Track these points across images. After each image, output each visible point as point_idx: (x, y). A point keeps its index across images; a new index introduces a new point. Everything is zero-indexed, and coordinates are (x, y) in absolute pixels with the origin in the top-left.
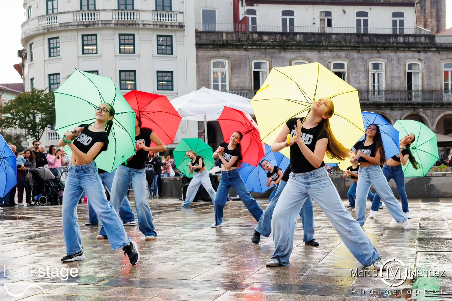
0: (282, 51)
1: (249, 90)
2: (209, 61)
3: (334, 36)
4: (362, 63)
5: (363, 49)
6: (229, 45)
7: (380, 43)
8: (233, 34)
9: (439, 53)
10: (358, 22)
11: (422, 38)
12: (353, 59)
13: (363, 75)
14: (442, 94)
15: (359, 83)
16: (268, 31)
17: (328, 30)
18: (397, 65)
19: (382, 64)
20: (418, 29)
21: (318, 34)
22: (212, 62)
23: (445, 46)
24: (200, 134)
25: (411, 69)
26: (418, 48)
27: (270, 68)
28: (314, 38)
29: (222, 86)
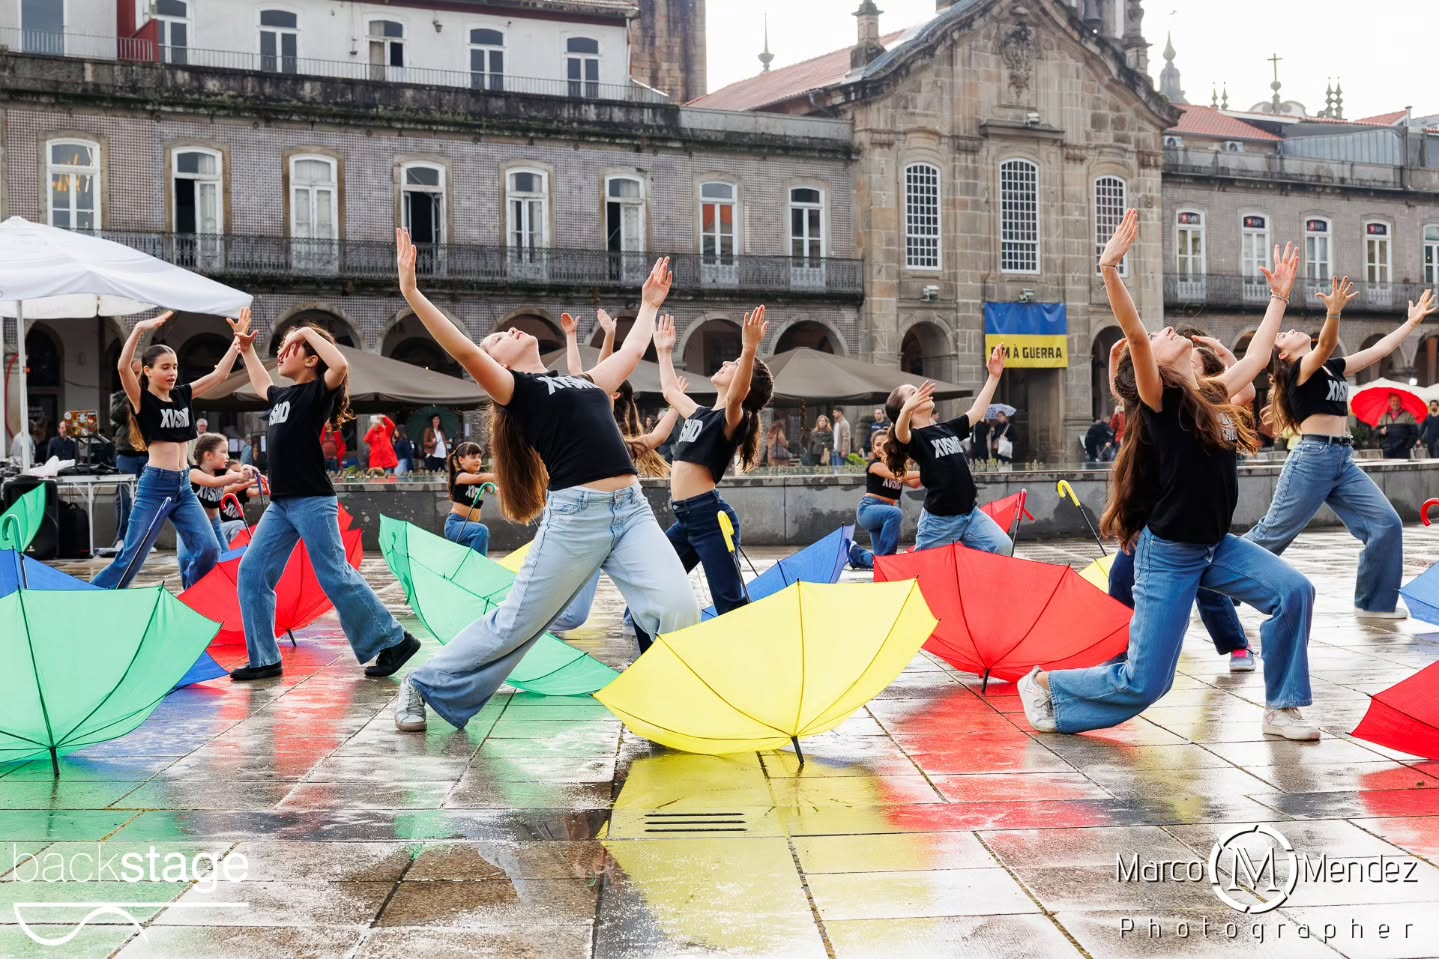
0: (262, 124)
1: (163, 233)
2: (41, 143)
3: (409, 93)
4: (485, 173)
5: (488, 131)
6: (102, 98)
7: (535, 119)
8: (116, 68)
9: (690, 155)
10: (477, 57)
11: (646, 111)
12: (462, 159)
13: (490, 205)
14: (699, 265)
15: (480, 226)
16: (221, 66)
17: (392, 75)
18: (580, 181)
19: (540, 177)
20: (634, 86)
21: (365, 83)
22: (49, 145)
23: (705, 138)
24: (9, 358)
25: (618, 195)
26: (635, 137)
27: (224, 172)
28: (352, 92)
29: (81, 217)
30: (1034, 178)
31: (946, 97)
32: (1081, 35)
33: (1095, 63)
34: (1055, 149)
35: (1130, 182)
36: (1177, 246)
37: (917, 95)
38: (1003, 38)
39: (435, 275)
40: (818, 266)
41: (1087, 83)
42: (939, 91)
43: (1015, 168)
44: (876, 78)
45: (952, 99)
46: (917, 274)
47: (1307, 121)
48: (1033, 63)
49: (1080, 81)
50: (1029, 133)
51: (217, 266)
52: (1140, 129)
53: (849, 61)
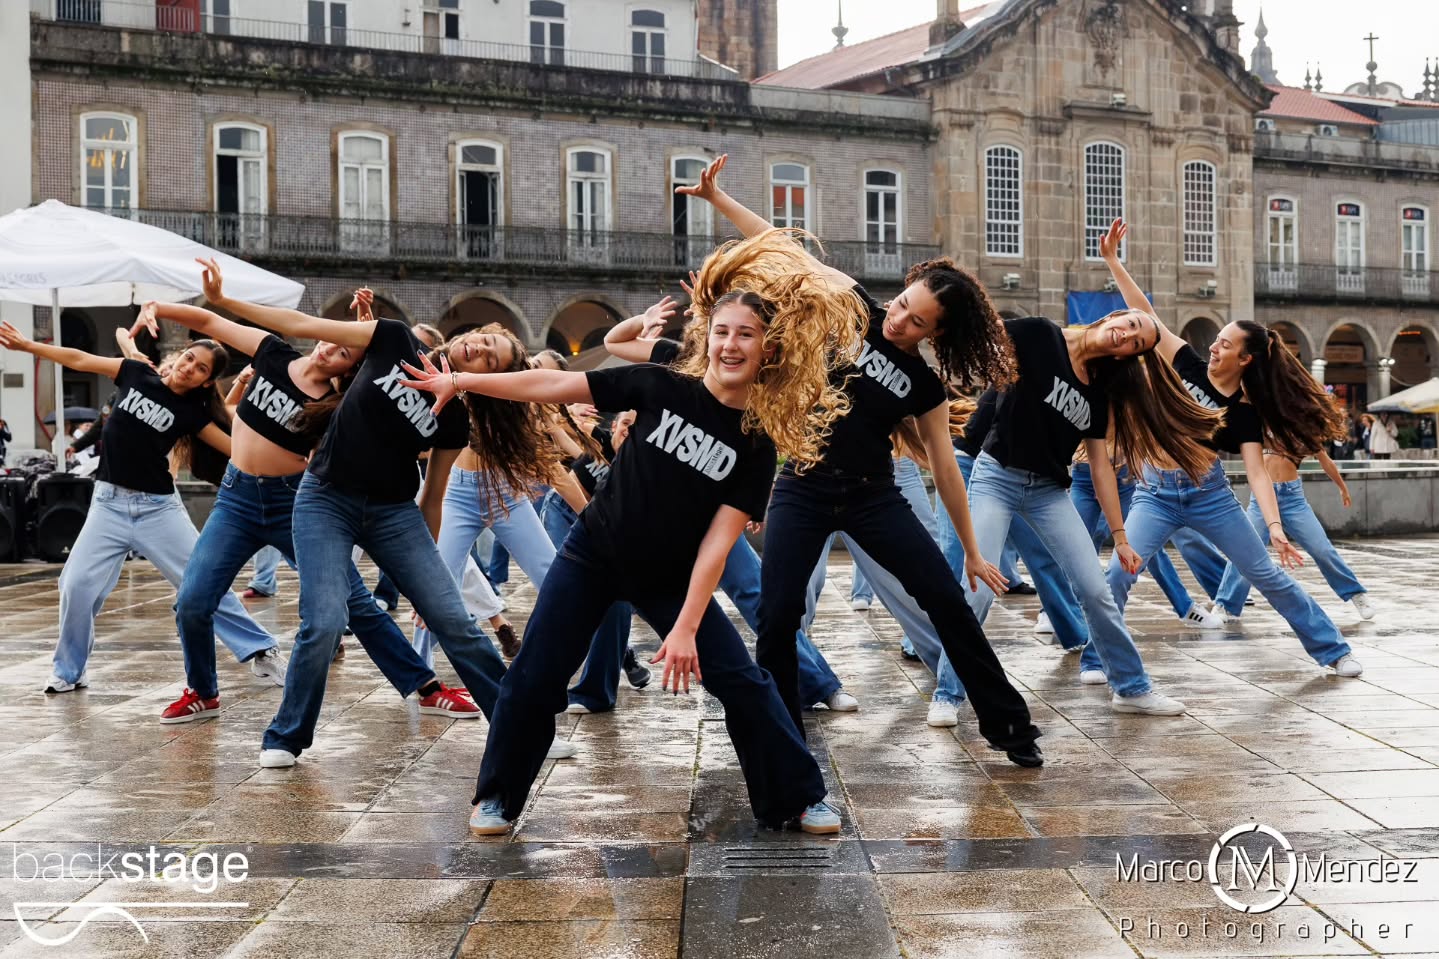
0: (309, 98)
1: (204, 212)
2: (74, 117)
3: (465, 67)
4: (545, 151)
5: (548, 108)
6: (139, 70)
7: (598, 95)
8: (154, 38)
10: (536, 30)
11: (714, 88)
12: (521, 137)
15: (539, 208)
16: (267, 37)
17: (447, 48)
18: (644, 161)
19: (603, 156)
20: (701, 62)
21: (414, 55)
22: (83, 119)
23: (776, 117)
25: (684, 176)
26: (702, 116)
27: (269, 149)
28: (405, 67)
29: (117, 195)
30: (1119, 162)
31: (1029, 77)
32: (1170, 13)
33: (1184, 42)
34: (1141, 132)
35: (1220, 167)
36: (1268, 233)
37: (999, 74)
38: (1088, 14)
39: (491, 259)
40: (894, 252)
41: (1176, 62)
42: (1020, 69)
43: (1101, 152)
44: (956, 55)
45: (1035, 80)
46: (997, 261)
47: (1404, 105)
48: (1119, 42)
49: (1169, 61)
50: (1115, 115)
51: (261, 247)
52: (1231, 112)
53: (926, 37)
